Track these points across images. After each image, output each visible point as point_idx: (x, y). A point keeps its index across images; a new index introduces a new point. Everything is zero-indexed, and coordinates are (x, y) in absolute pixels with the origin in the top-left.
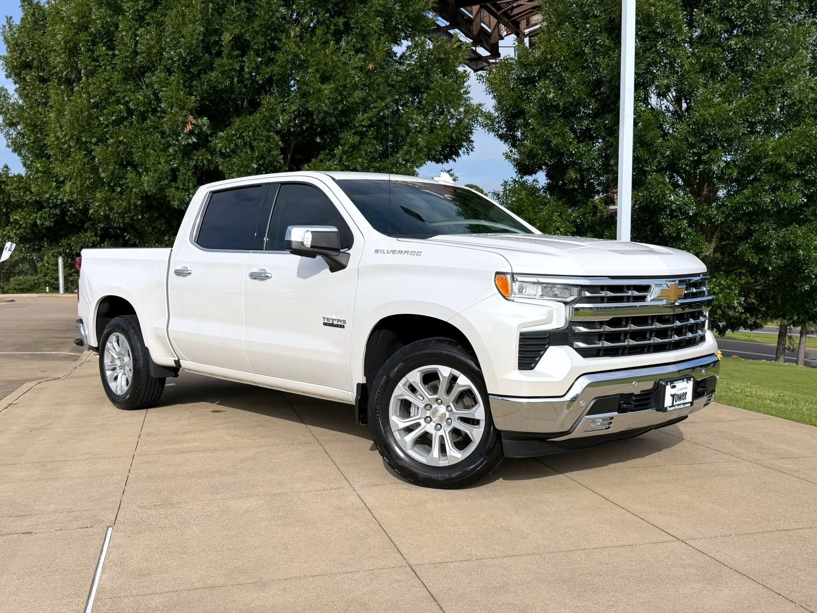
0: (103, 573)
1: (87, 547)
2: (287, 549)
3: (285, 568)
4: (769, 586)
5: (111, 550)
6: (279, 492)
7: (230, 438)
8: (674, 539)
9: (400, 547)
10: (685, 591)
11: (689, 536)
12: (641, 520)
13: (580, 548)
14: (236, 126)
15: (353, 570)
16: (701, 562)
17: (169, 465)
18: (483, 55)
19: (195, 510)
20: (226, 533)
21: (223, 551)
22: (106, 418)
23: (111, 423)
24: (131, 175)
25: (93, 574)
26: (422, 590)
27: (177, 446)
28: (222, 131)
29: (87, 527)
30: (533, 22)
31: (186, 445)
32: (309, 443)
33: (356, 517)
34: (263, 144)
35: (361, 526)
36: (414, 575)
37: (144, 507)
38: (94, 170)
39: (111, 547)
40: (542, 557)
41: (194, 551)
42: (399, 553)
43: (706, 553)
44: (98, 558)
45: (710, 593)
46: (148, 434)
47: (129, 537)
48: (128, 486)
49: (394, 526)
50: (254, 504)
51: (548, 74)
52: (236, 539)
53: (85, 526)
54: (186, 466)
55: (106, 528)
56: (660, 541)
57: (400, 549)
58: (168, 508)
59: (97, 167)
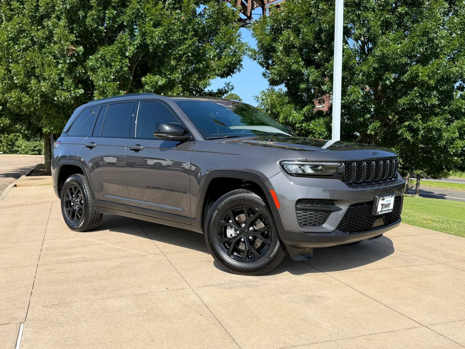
2: (153, 341)
6: (141, 292)
7: (102, 251)
8: (420, 325)
9: (235, 337)
11: (429, 323)
12: (392, 310)
13: (360, 335)
14: (101, 52)
17: (62, 272)
18: (243, 18)
19: (83, 309)
20: (107, 327)
21: (106, 344)
22: (18, 237)
23: (22, 240)
24: (33, 81)
27: (67, 258)
28: (92, 55)
29: (5, 324)
31: (73, 257)
32: (156, 254)
33: (198, 312)
34: (118, 63)
37: (46, 306)
38: (11, 78)
39: (23, 341)
40: (336, 343)
41: (85, 344)
42: (235, 343)
43: (446, 336)
46: (47, 249)
47: (36, 332)
48: (35, 289)
49: (226, 319)
50: (125, 302)
51: (290, 26)
52: (115, 333)
53: (4, 323)
54: (74, 273)
55: (19, 324)
56: (411, 327)
57: (235, 339)
58: (64, 307)
59: (13, 77)
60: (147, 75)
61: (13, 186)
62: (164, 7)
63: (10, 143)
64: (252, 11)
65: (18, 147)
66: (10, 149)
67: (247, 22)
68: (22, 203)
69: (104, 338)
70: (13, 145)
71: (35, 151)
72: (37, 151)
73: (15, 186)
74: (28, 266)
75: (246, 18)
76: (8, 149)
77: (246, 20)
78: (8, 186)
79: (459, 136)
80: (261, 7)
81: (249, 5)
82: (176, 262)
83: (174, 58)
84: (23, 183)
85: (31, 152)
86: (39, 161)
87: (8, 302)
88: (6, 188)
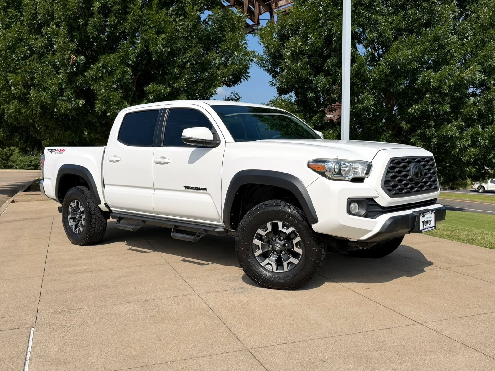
0: (30, 363)
1: (17, 343)
2: (160, 340)
3: (161, 355)
4: (487, 354)
5: (35, 345)
6: (148, 298)
7: (108, 262)
8: (415, 323)
9: (238, 335)
10: (435, 359)
11: (425, 320)
12: (390, 310)
13: (357, 332)
14: (102, 61)
15: (209, 354)
16: (438, 339)
17: (69, 282)
18: (250, 24)
19: (91, 314)
20: (115, 329)
21: (115, 344)
22: (21, 250)
23: (26, 253)
24: (33, 91)
25: (23, 364)
26: (260, 367)
27: (73, 269)
28: (93, 64)
29: (16, 329)
30: (280, 5)
31: (78, 268)
32: (162, 264)
33: (204, 315)
35: (208, 321)
36: (252, 356)
37: (55, 313)
39: (34, 343)
40: (334, 339)
41: (94, 344)
42: (238, 340)
43: (439, 331)
44: (26, 352)
45: (451, 361)
46: (52, 261)
47: (46, 335)
48: (42, 298)
49: (231, 320)
50: (132, 308)
51: (297, 32)
52: (123, 334)
53: (14, 328)
54: (81, 282)
55: (29, 329)
56: (407, 325)
57: (238, 337)
58: (72, 313)
59: (10, 87)
60: (150, 84)
61: (11, 201)
62: (167, 13)
63: (5, 157)
64: (260, 16)
65: (13, 162)
66: (4, 163)
67: (255, 28)
68: (22, 218)
69: (113, 339)
70: (8, 159)
71: (31, 166)
72: (33, 166)
73: (13, 201)
74: (33, 277)
75: (253, 23)
76: (3, 164)
77: (253, 25)
78: (5, 202)
79: (471, 143)
80: (269, 12)
81: (256, 10)
82: (182, 271)
83: (178, 66)
84: (21, 199)
85: (27, 167)
86: (37, 177)
87: (17, 309)
88: (3, 204)
